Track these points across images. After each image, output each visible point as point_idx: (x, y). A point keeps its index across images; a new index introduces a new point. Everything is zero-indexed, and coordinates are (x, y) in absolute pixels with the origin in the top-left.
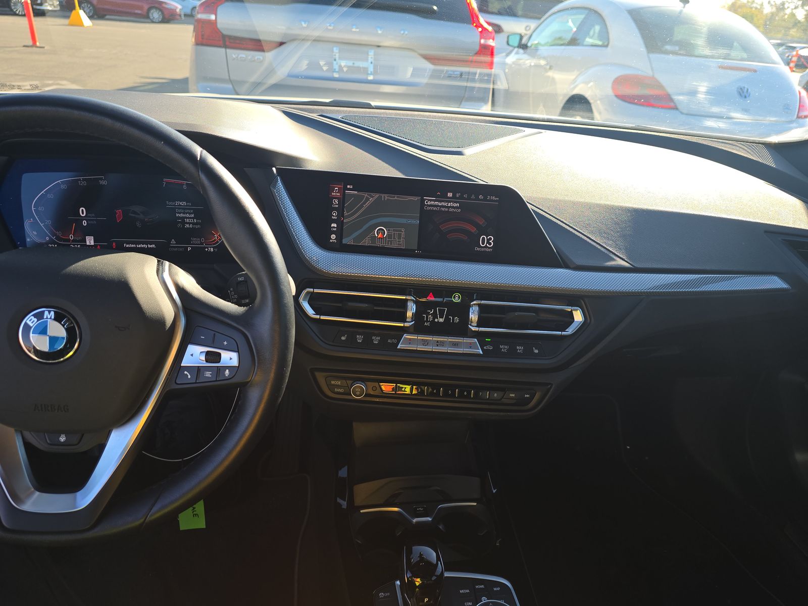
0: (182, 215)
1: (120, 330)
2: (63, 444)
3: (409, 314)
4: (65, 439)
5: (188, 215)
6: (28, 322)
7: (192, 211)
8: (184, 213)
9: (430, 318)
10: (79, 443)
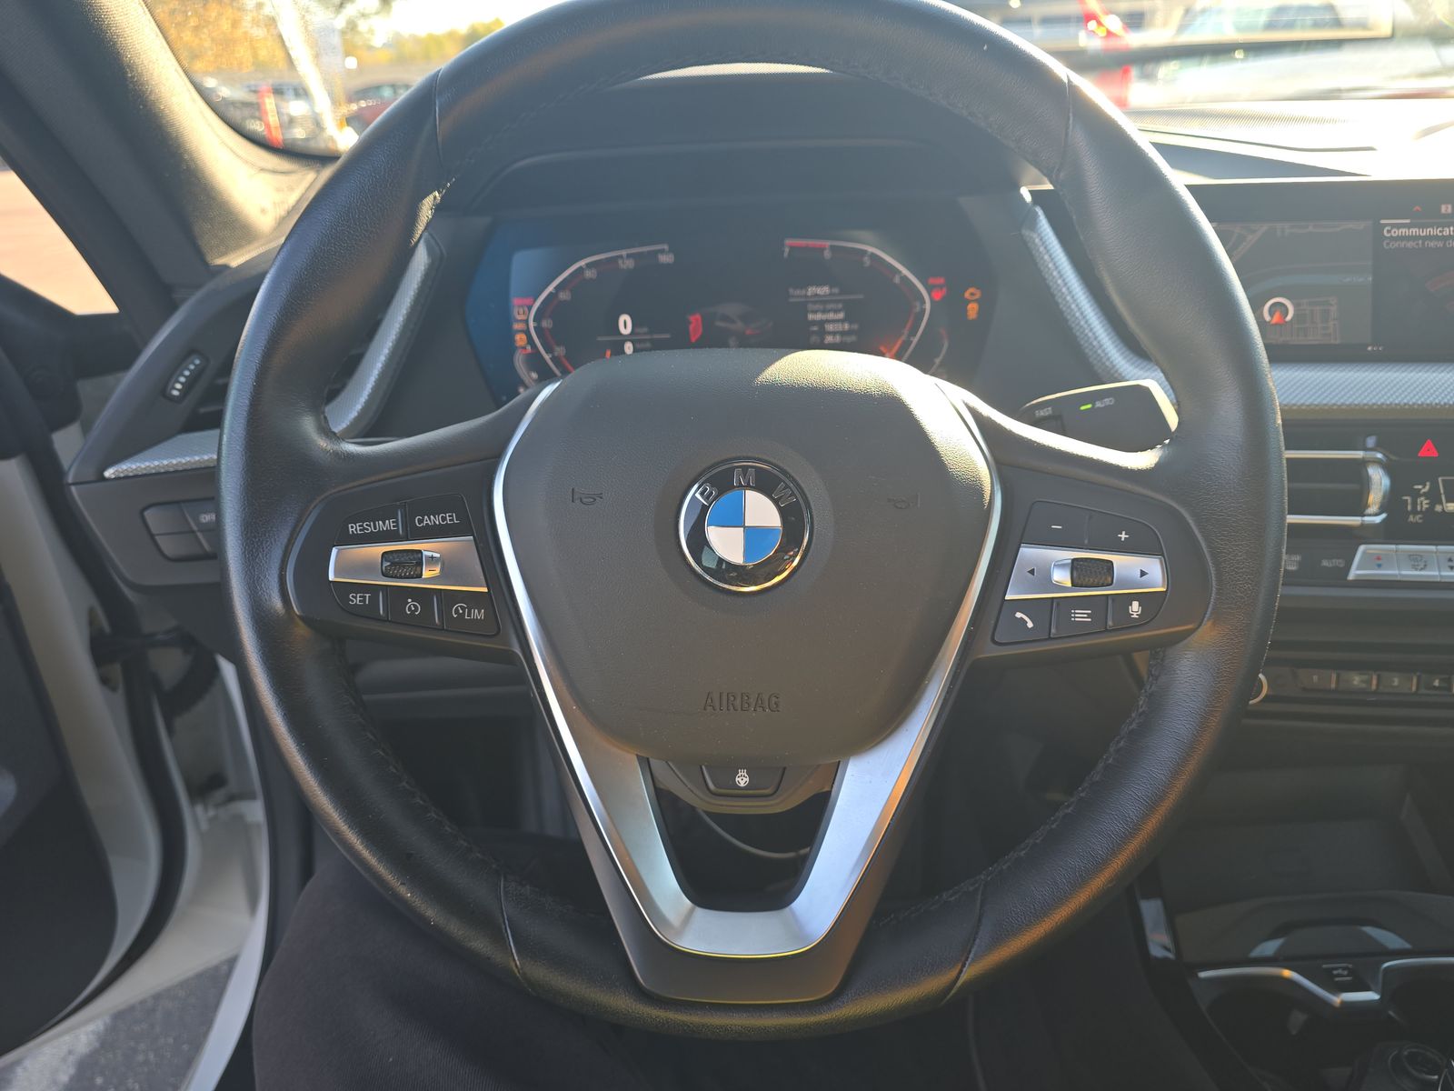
0: (819, 317)
1: (897, 507)
2: (743, 795)
3: (1375, 498)
4: (748, 779)
5: (831, 316)
6: (698, 495)
7: (840, 306)
8: (824, 311)
9: (1424, 503)
10: (775, 792)
